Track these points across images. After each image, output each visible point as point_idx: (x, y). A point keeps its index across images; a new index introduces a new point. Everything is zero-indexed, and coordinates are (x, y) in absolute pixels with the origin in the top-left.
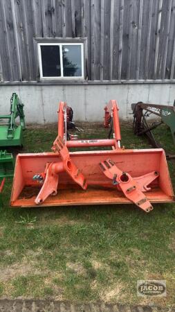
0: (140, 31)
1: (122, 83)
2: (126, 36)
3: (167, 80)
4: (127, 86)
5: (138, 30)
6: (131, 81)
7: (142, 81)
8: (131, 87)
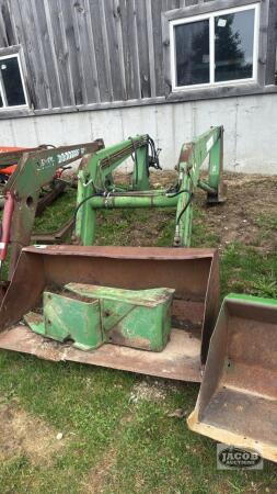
0: (89, 16)
1: (78, 111)
2: (70, 31)
3: (146, 99)
4: (87, 114)
5: (85, 15)
6: (90, 105)
7: (106, 104)
8: (94, 114)
